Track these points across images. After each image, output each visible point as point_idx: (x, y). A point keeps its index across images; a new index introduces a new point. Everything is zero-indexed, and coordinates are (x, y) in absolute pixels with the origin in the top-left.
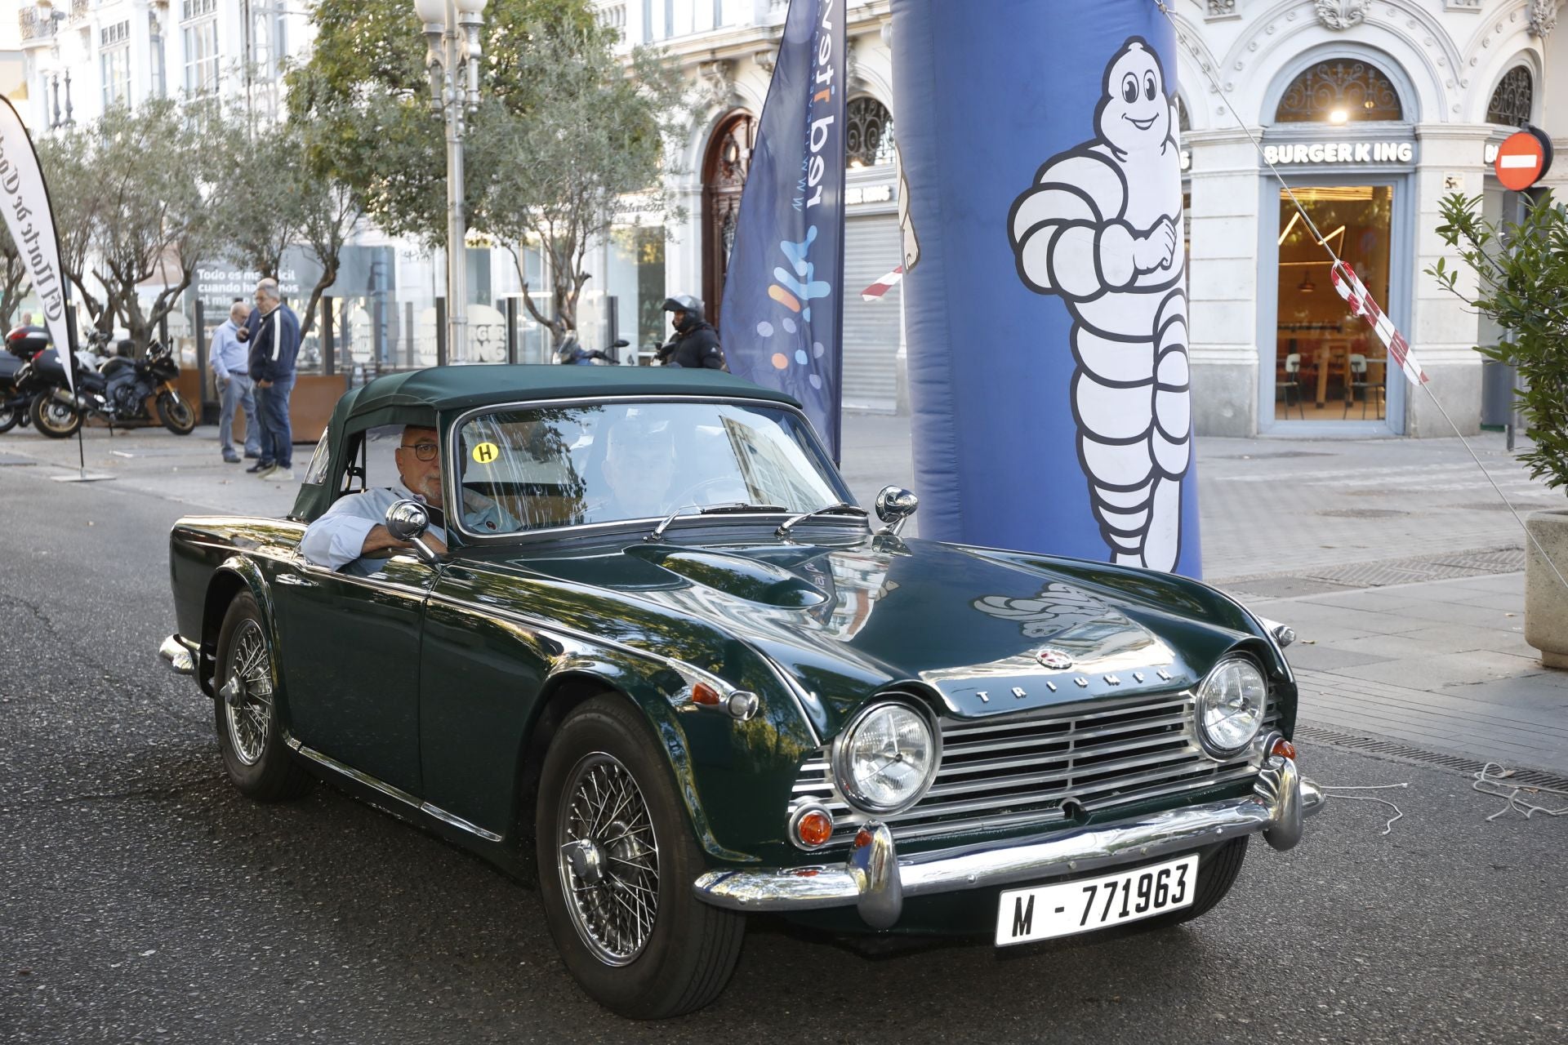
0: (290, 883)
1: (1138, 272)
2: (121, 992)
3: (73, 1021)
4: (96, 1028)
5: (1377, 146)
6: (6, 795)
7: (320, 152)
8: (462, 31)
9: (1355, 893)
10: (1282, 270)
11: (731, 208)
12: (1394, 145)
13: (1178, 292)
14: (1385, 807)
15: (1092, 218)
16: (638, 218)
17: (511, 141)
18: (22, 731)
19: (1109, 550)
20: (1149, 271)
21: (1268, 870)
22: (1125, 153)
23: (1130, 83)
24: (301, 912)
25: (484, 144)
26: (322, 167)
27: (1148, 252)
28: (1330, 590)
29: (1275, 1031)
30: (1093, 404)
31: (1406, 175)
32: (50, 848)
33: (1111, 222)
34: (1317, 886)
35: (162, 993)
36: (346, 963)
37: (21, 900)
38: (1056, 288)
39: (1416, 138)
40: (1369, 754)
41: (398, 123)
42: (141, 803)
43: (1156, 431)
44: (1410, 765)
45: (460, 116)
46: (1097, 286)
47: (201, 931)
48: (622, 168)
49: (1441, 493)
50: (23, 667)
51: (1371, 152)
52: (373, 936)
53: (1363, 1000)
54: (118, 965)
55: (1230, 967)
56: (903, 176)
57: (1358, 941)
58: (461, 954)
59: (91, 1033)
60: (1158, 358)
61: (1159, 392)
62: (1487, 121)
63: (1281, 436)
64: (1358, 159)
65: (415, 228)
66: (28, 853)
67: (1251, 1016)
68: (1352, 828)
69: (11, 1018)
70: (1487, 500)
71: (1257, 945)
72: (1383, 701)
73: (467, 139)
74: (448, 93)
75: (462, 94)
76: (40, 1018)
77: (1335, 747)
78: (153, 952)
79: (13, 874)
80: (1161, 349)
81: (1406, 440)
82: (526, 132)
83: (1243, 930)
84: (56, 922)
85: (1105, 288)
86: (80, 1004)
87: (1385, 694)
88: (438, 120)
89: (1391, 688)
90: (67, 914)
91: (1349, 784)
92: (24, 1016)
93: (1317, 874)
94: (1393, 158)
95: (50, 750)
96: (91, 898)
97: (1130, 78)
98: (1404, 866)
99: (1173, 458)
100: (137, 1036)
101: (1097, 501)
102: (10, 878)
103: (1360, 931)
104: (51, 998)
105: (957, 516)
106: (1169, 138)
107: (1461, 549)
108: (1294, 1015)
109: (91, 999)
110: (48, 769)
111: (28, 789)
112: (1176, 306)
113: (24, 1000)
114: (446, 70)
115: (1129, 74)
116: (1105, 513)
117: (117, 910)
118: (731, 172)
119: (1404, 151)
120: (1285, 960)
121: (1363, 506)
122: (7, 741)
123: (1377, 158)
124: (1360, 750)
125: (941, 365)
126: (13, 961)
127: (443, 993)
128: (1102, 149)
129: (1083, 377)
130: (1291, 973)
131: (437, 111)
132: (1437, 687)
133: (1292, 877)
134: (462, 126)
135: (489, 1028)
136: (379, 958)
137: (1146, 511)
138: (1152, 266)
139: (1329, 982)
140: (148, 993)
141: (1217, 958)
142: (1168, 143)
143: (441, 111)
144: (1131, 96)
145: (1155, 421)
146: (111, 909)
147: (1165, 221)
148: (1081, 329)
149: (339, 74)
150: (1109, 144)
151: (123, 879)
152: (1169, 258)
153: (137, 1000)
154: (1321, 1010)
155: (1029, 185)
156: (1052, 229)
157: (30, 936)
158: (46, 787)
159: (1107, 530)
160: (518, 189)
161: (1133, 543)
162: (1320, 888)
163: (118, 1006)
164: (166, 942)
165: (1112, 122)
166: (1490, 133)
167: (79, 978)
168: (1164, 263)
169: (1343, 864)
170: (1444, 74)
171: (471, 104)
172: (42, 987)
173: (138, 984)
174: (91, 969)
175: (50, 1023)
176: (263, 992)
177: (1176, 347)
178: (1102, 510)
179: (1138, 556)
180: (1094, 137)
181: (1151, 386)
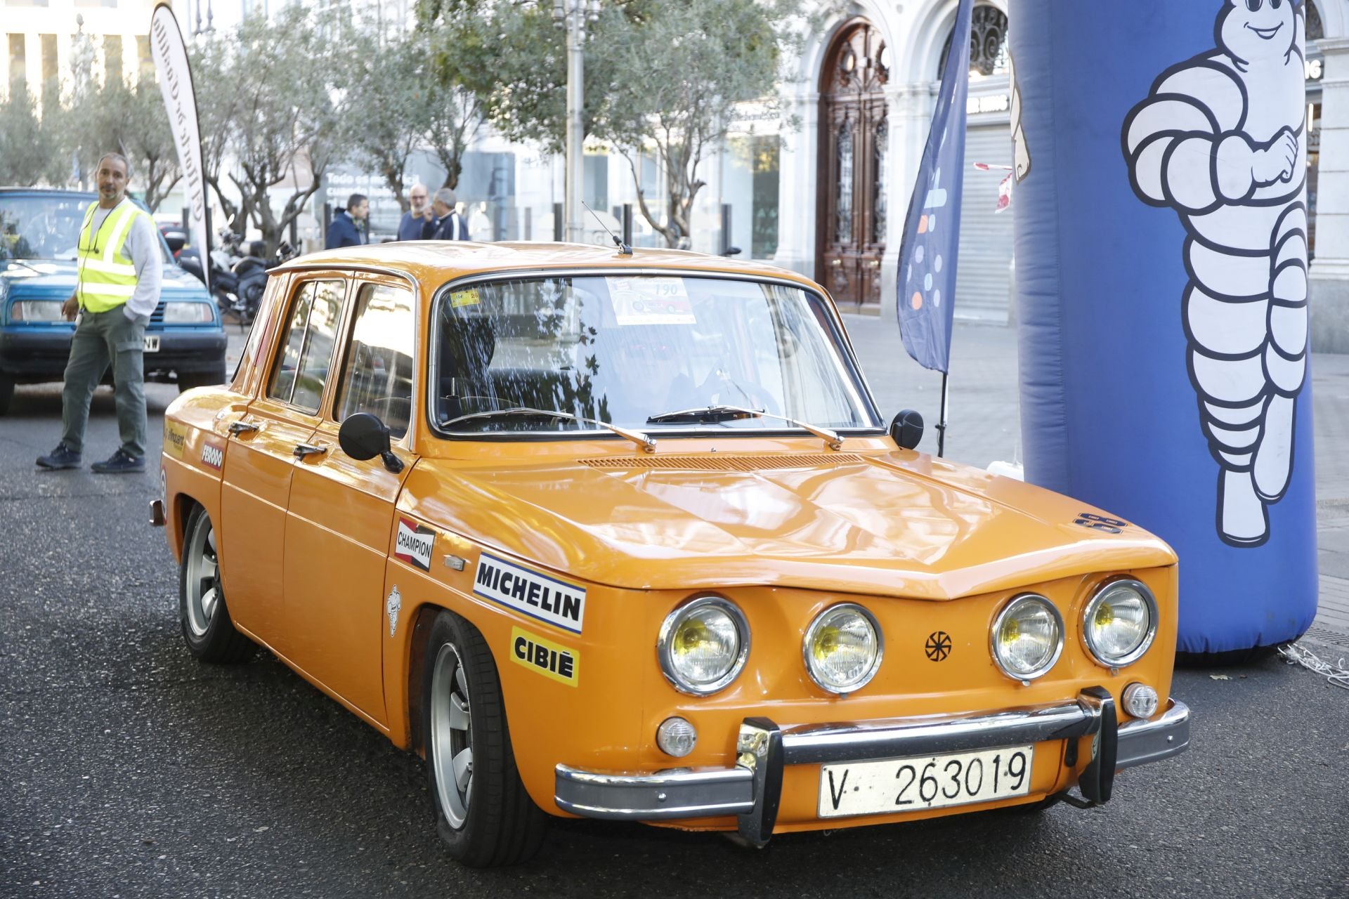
1: (1255, 185)
2: (235, 865)
3: (190, 890)
6: (135, 674)
7: (445, 60)
11: (847, 117)
13: (1298, 205)
15: (1210, 130)
16: (752, 127)
17: (628, 50)
18: (152, 614)
19: (1218, 467)
20: (1268, 184)
22: (1247, 63)
24: (406, 797)
25: (603, 53)
26: (446, 79)
27: (1267, 165)
32: (174, 726)
33: (1229, 134)
35: (274, 868)
37: (146, 774)
38: (1169, 200)
41: (521, 31)
42: (259, 686)
43: (1270, 346)
45: (581, 25)
46: (1213, 199)
47: (311, 810)
48: (737, 76)
50: (154, 552)
54: (234, 839)
56: (1016, 86)
60: (1274, 272)
61: (1274, 308)
65: (535, 134)
66: (153, 729)
69: (134, 884)
73: (587, 45)
74: (570, 2)
75: (584, 3)
76: (160, 886)
78: (266, 828)
79: (139, 749)
80: (1278, 263)
82: (643, 42)
84: (178, 796)
85: (1221, 200)
86: (197, 874)
88: (559, 28)
90: (188, 788)
92: (146, 883)
95: (177, 633)
96: (210, 775)
99: (1288, 375)
101: (1206, 417)
102: (136, 752)
104: (170, 867)
105: (1062, 428)
106: (1293, 47)
109: (207, 870)
110: (174, 651)
111: (155, 668)
112: (1297, 219)
113: (146, 868)
116: (1215, 430)
117: (234, 788)
118: (848, 81)
122: (136, 623)
125: (1049, 277)
126: (137, 831)
128: (1222, 59)
129: (1196, 291)
131: (559, 19)
134: (582, 35)
137: (1258, 427)
138: (1271, 179)
140: (260, 867)
141: (1318, 884)
142: (1293, 52)
143: (562, 20)
144: (1254, 3)
145: (1269, 337)
146: (228, 785)
147: (1287, 133)
148: (1194, 242)
150: (1229, 53)
151: (241, 758)
152: (1289, 170)
153: (250, 874)
155: (1145, 95)
156: (1168, 140)
157: (153, 808)
158: (171, 669)
159: (1216, 446)
160: (635, 98)
161: (1244, 460)
163: (232, 878)
164: (278, 820)
165: (1235, 31)
167: (198, 850)
168: (1284, 176)
171: (592, 13)
172: (162, 857)
173: (251, 858)
174: (208, 842)
175: (169, 891)
176: (368, 871)
177: (1294, 262)
178: (1211, 426)
179: (1249, 474)
180: (1214, 46)
181: (1266, 302)
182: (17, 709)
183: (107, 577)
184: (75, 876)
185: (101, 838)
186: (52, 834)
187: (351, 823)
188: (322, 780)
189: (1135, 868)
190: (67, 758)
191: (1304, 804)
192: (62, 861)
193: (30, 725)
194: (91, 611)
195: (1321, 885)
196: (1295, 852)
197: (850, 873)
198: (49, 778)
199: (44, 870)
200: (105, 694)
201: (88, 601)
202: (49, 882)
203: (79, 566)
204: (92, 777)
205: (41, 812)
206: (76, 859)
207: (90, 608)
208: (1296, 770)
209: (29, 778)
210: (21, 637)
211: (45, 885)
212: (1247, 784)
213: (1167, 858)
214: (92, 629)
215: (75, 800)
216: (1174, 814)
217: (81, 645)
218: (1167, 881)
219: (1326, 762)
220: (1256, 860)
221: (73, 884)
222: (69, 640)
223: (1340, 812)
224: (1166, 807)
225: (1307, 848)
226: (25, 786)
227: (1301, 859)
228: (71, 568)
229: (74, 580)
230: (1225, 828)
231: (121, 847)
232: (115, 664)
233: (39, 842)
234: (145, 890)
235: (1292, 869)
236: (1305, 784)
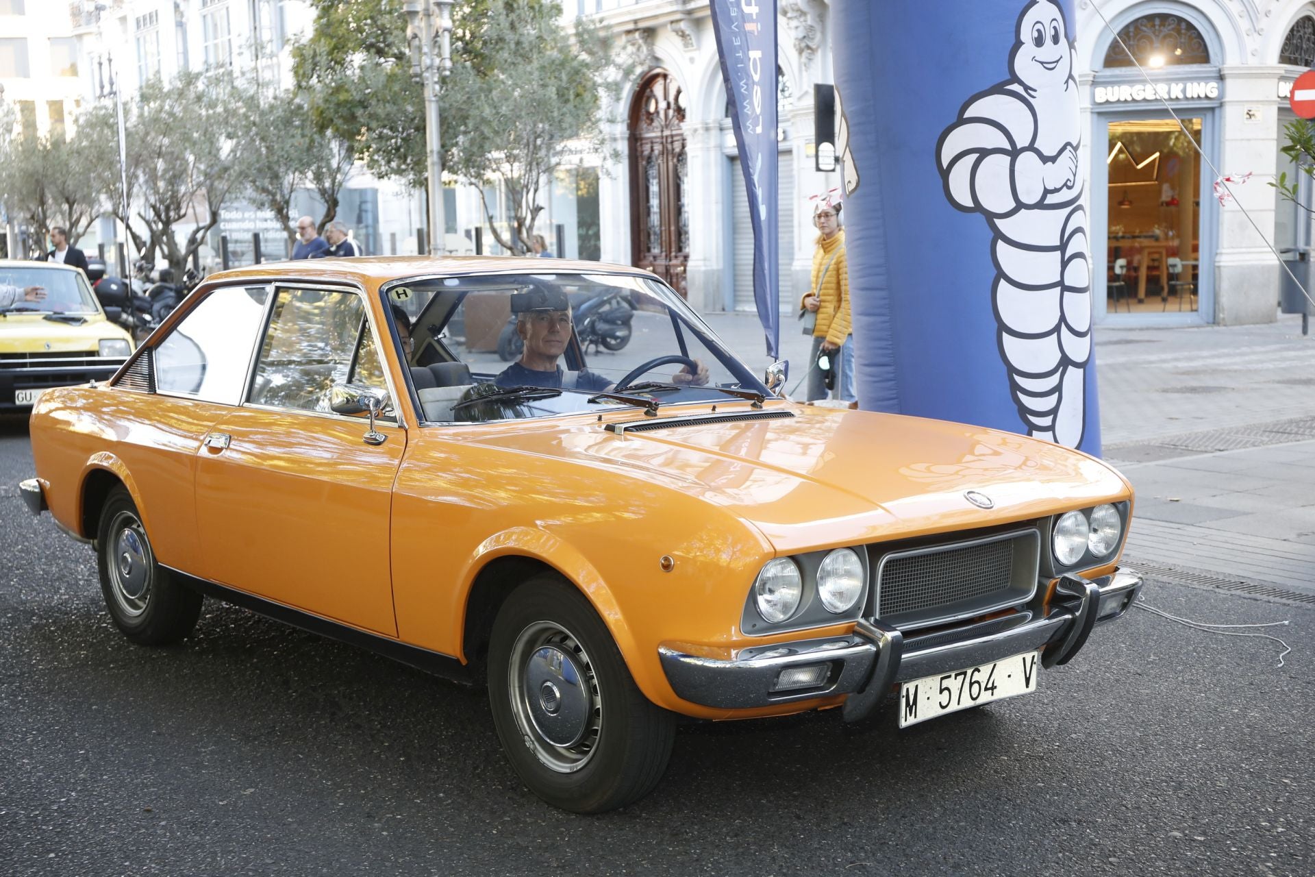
0: (358, 727)
1: (1047, 192)
2: (231, 826)
3: (194, 853)
4: (214, 859)
5: (1189, 85)
7: (322, 112)
8: (436, 9)
9: (1268, 720)
10: (1111, 190)
11: (652, 150)
12: (1203, 84)
13: (1080, 208)
14: (1273, 642)
15: (1009, 148)
16: (581, 160)
17: (479, 98)
19: (1026, 428)
20: (1057, 190)
21: (1187, 701)
22: (1035, 91)
23: (1039, 31)
24: (372, 752)
25: (455, 102)
26: (322, 128)
27: (1055, 175)
28: (1181, 455)
29: (1229, 847)
30: (1010, 304)
31: (1212, 109)
33: (1024, 149)
34: (1233, 714)
35: (266, 827)
36: (418, 798)
37: (136, 745)
38: (978, 207)
39: (1221, 78)
40: (1247, 595)
41: (385, 87)
43: (1063, 326)
44: (1284, 604)
45: (436, 79)
46: (1013, 205)
47: (289, 770)
48: (569, 119)
49: (1256, 371)
51: (1184, 91)
52: (436, 773)
53: (1299, 817)
54: (225, 802)
55: (1175, 790)
57: (1281, 763)
58: (513, 788)
59: (210, 864)
60: (1064, 264)
61: (1066, 293)
62: (1280, 63)
63: (1112, 327)
64: (1173, 96)
65: (399, 172)
67: (1204, 833)
68: (1251, 661)
70: (1297, 377)
71: (1194, 768)
72: (1249, 549)
73: (442, 99)
74: (426, 61)
75: (437, 61)
76: (165, 851)
77: (1217, 590)
78: (252, 790)
79: (126, 723)
80: (1067, 256)
81: (1216, 328)
82: (490, 91)
83: (1178, 755)
85: (1020, 206)
86: (197, 838)
87: (1250, 544)
88: (417, 83)
89: (1253, 538)
91: (1237, 623)
92: (152, 849)
93: (1230, 704)
94: (1202, 95)
97: (1039, 26)
98: (1304, 695)
99: (1078, 349)
100: (250, 866)
101: (1015, 387)
102: (123, 725)
103: (1280, 755)
104: (172, 832)
105: (895, 402)
106: (1071, 76)
107: (1285, 418)
108: (1242, 833)
109: (206, 834)
112: (1077, 220)
113: (150, 835)
114: (424, 42)
115: (1038, 22)
116: (1024, 399)
117: (217, 753)
118: (652, 121)
119: (1211, 89)
120: (1222, 784)
121: (1194, 384)
123: (1189, 95)
124: (1238, 592)
125: (878, 275)
126: (136, 800)
127: (503, 824)
128: (1015, 87)
129: (1002, 282)
130: (1230, 794)
131: (416, 75)
132: (1292, 536)
133: (1209, 706)
134: (437, 87)
135: (547, 855)
136: (444, 793)
137: (1057, 394)
138: (1058, 186)
139: (1265, 801)
140: (253, 827)
141: (1162, 781)
142: (1070, 81)
143: (419, 75)
144: (1039, 42)
145: (1063, 318)
146: (212, 752)
148: (1000, 241)
149: (335, 47)
150: (1021, 83)
151: (218, 725)
152: (1072, 178)
153: (245, 834)
154: (1264, 828)
155: (954, 120)
156: (974, 156)
157: (147, 777)
159: (1024, 411)
160: (485, 138)
161: (1047, 421)
162: (1236, 716)
163: (229, 839)
164: (262, 781)
165: (1024, 64)
166: (1282, 72)
167: (194, 814)
168: (1069, 183)
169: (1251, 694)
170: (1244, 24)
171: (445, 69)
172: (163, 823)
173: (243, 819)
174: (202, 806)
175: (174, 855)
176: (351, 825)
177: (1079, 255)
178: (1020, 395)
179: (1051, 433)
180: (1008, 77)
181: (1059, 288)
182: (10, 691)
183: (73, 566)
184: (86, 847)
185: (104, 808)
186: (59, 808)
187: (327, 781)
188: (294, 742)
189: (1010, 778)
190: (62, 734)
191: (1132, 710)
192: (72, 833)
193: (24, 706)
194: (63, 597)
195: (1166, 782)
196: (1136, 753)
197: (772, 798)
198: (49, 755)
199: (57, 843)
200: (87, 673)
201: (59, 589)
202: (63, 854)
203: (46, 557)
204: (87, 751)
205: (46, 787)
206: (85, 830)
207: (61, 595)
208: (1117, 681)
209: (31, 756)
210: (4, 624)
211: (60, 857)
212: (1080, 695)
213: (1034, 766)
214: (67, 614)
215: (76, 773)
216: (1029, 726)
217: (58, 629)
218: (1040, 787)
219: (1139, 671)
220: (1106, 763)
221: (86, 854)
222: (47, 625)
223: (1162, 715)
224: (1021, 720)
225: (1145, 749)
226: (28, 764)
227: (1143, 759)
228: (40, 559)
229: (43, 570)
230: (1074, 736)
231: (124, 816)
232: (92, 645)
233: (48, 816)
234: (153, 855)
235: (1139, 769)
236: (1128, 692)
